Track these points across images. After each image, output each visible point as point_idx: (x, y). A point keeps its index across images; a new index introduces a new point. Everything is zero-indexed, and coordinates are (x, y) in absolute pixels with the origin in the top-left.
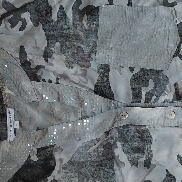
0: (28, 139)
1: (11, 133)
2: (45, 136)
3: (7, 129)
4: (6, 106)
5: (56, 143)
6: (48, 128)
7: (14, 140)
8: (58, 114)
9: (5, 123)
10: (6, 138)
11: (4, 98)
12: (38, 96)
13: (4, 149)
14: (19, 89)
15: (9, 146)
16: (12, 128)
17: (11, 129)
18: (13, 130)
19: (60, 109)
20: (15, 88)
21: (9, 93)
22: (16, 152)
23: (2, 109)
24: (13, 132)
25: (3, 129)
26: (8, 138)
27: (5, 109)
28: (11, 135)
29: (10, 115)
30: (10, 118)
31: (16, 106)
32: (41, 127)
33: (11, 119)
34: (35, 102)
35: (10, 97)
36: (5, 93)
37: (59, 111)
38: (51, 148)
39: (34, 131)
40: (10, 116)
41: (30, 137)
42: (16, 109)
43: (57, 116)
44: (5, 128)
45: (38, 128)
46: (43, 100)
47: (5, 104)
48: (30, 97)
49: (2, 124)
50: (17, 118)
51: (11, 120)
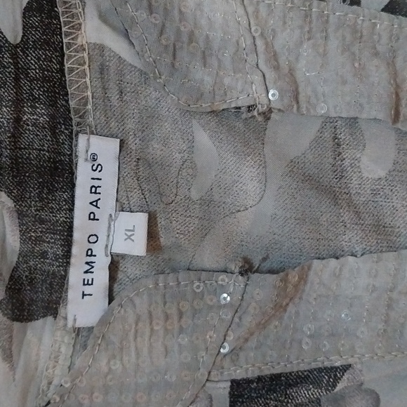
0: (187, 321)
1: (89, 276)
2: (285, 310)
3: (68, 255)
4: (75, 119)
5: (351, 361)
6: (309, 268)
7: (105, 321)
8: (375, 193)
9: (61, 217)
10: (53, 307)
11: (71, 70)
12: (270, 75)
13: (36, 369)
14: (168, 25)
15: (65, 350)
16: (98, 249)
17: (90, 253)
18: (102, 263)
19: (390, 166)
20: (142, 15)
21: (102, 48)
22: (106, 390)
23: (54, 134)
24: (101, 276)
25: (44, 255)
26: (69, 306)
27: (72, 137)
28: (88, 290)
29: (96, 175)
30: (94, 190)
31: (130, 125)
32: (264, 259)
33: (95, 197)
34: (250, 108)
35: (103, 70)
36: (79, 41)
37: (382, 173)
38: (317, 383)
39: (223, 276)
40: (96, 183)
41: (195, 312)
42: (133, 144)
43: (365, 204)
44: (56, 249)
45: (246, 260)
46: (298, 103)
47: (72, 104)
48: (227, 81)
49: (42, 221)
50: (135, 197)
51: (95, 203)
